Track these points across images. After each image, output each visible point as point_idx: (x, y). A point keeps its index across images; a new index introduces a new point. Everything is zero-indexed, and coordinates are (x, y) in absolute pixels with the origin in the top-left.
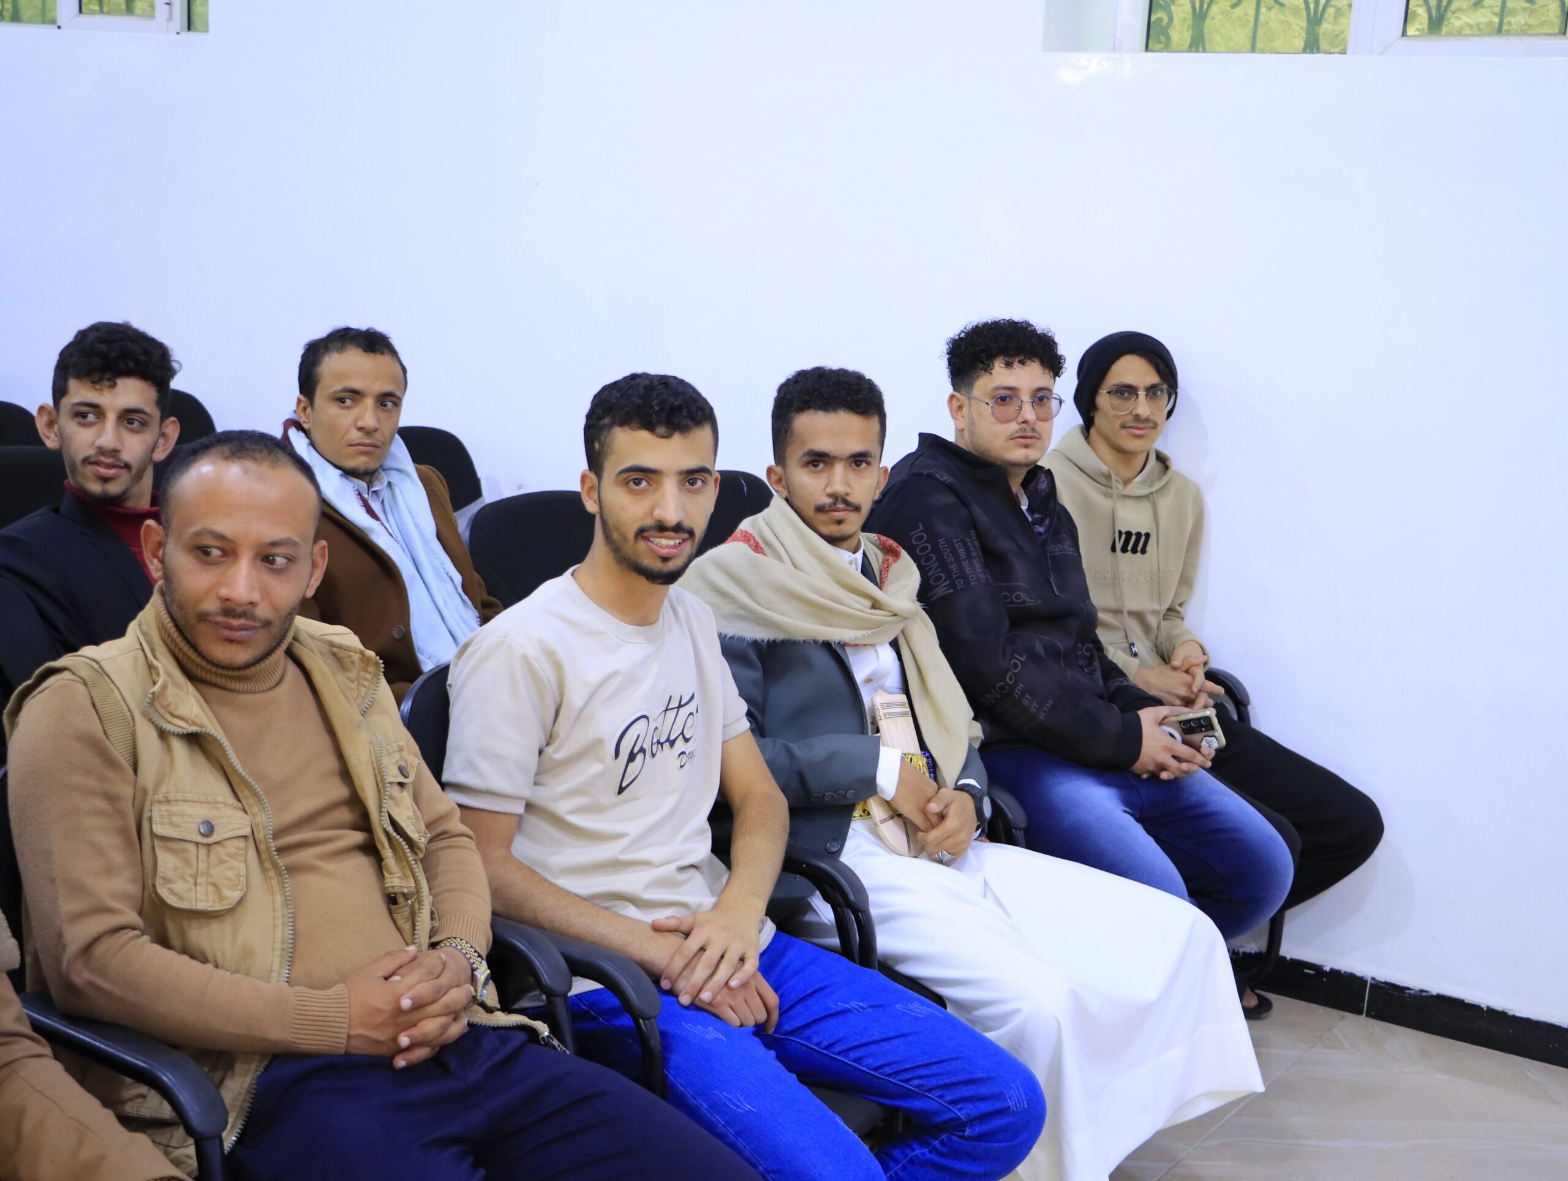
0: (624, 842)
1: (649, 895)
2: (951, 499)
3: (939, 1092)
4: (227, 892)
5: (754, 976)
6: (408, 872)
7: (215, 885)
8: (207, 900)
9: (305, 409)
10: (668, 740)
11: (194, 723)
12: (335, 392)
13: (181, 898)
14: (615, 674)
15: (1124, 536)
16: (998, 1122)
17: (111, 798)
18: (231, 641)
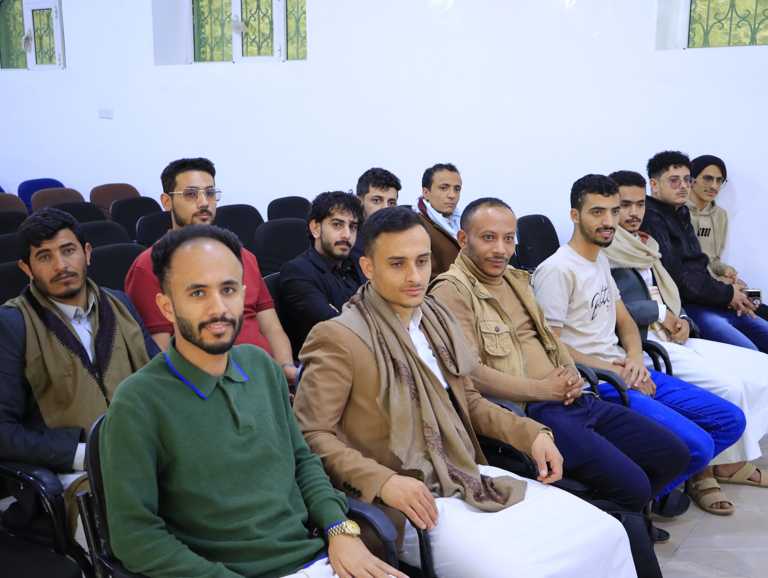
0: (596, 336)
1: (607, 353)
2: (659, 218)
3: (711, 416)
4: (506, 350)
5: (649, 379)
6: (554, 343)
7: (502, 348)
8: (501, 353)
9: (426, 192)
10: (603, 301)
11: (487, 296)
12: (440, 185)
13: (493, 352)
14: (590, 278)
15: (702, 230)
16: (733, 425)
17: (468, 320)
18: (496, 267)
